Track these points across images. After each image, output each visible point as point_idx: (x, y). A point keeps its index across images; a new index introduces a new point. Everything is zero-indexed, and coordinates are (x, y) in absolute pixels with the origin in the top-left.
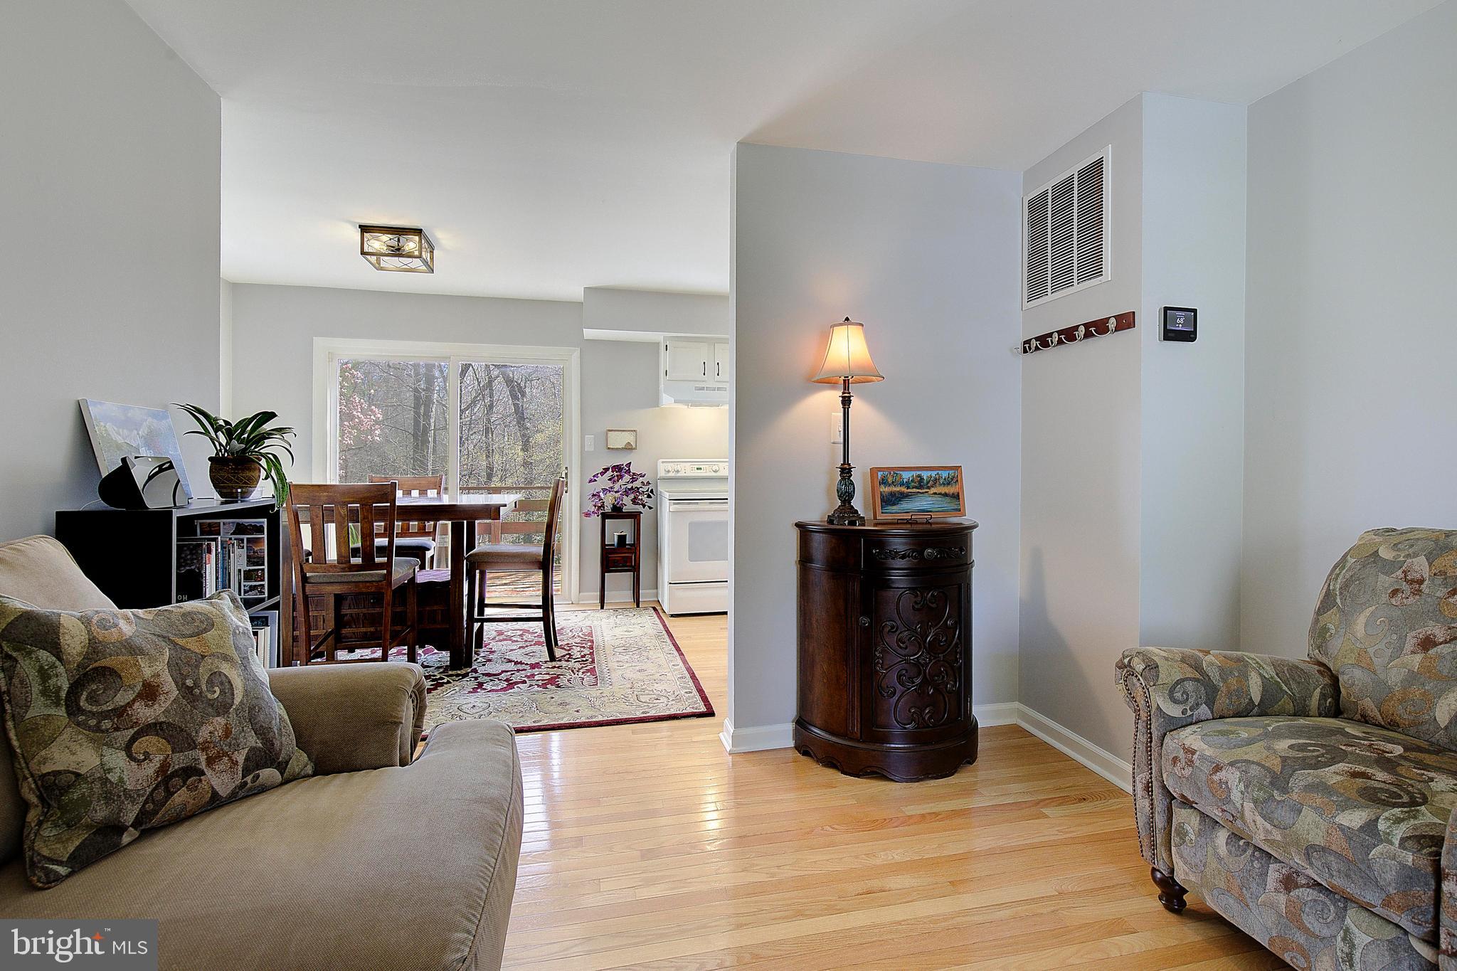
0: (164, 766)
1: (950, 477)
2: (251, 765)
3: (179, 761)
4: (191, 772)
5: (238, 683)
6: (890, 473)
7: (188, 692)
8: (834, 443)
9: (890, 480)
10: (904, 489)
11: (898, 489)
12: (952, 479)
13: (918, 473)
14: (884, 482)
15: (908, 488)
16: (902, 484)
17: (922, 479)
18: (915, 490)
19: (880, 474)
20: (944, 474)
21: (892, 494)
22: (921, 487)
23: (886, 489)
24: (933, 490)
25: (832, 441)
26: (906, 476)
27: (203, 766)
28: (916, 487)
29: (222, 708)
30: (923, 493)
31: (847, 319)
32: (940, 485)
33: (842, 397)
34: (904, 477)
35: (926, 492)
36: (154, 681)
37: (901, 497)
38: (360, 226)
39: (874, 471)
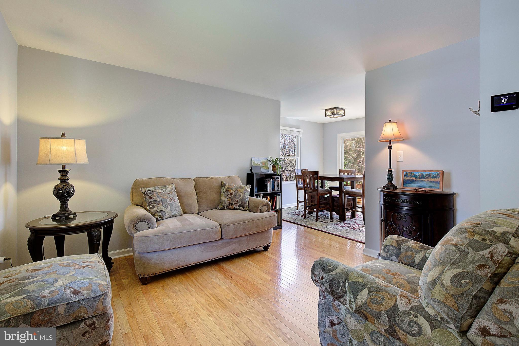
0: (229, 202)
1: (437, 175)
2: (239, 206)
3: (231, 202)
4: (232, 204)
5: (242, 196)
6: (409, 172)
7: (235, 195)
8: (398, 161)
9: (409, 175)
10: (414, 178)
11: (412, 178)
12: (437, 176)
13: (421, 173)
14: (406, 175)
15: (416, 178)
16: (414, 177)
17: (423, 175)
18: (419, 179)
19: (405, 173)
20: (434, 174)
21: (409, 180)
22: (422, 178)
23: (406, 178)
24: (427, 179)
25: (397, 161)
26: (416, 174)
27: (234, 204)
28: (419, 178)
29: (238, 198)
30: (422, 180)
31: (390, 120)
32: (431, 178)
33: (389, 146)
34: (415, 174)
35: (424, 180)
36: (232, 193)
37: (413, 181)
38: (325, 110)
39: (403, 171)
